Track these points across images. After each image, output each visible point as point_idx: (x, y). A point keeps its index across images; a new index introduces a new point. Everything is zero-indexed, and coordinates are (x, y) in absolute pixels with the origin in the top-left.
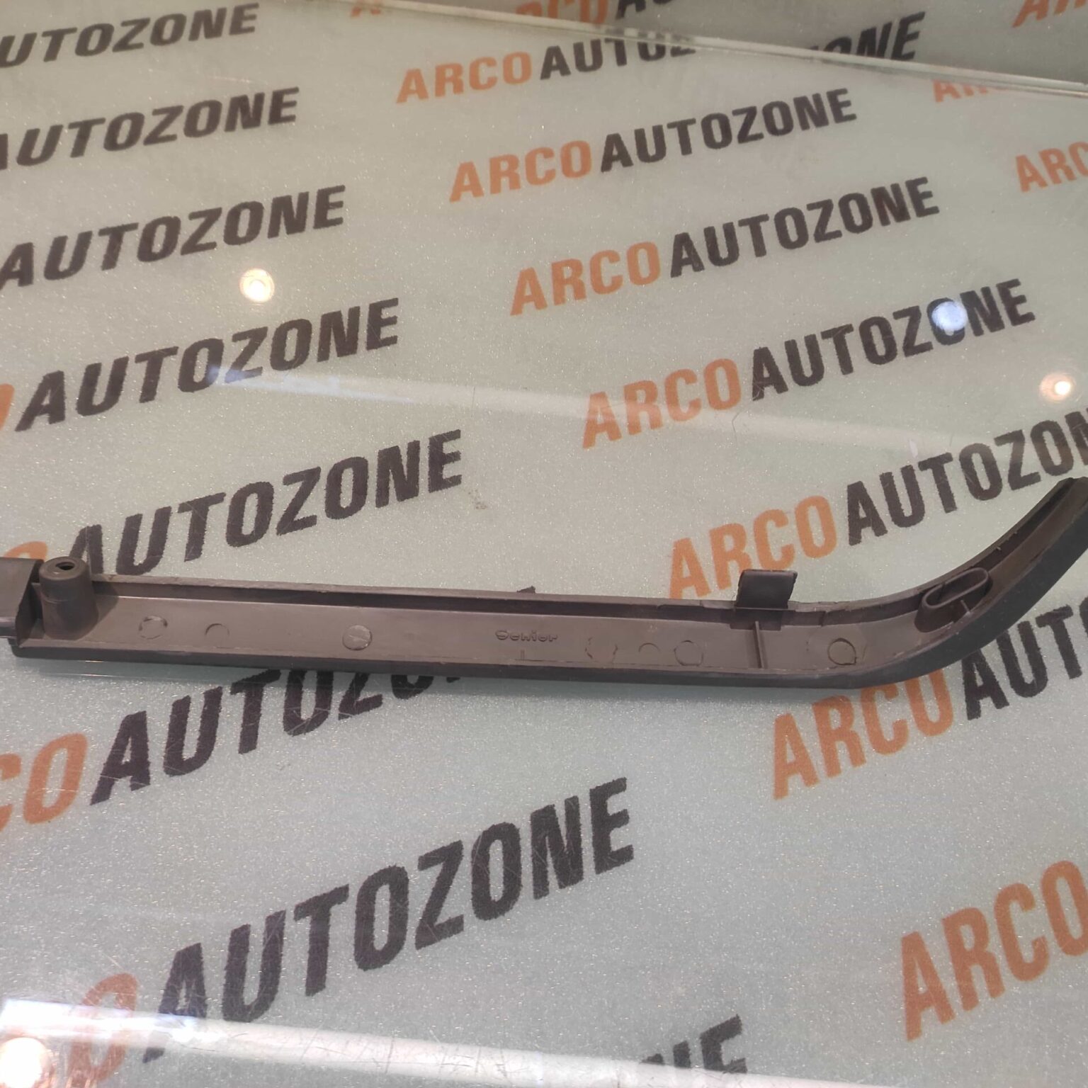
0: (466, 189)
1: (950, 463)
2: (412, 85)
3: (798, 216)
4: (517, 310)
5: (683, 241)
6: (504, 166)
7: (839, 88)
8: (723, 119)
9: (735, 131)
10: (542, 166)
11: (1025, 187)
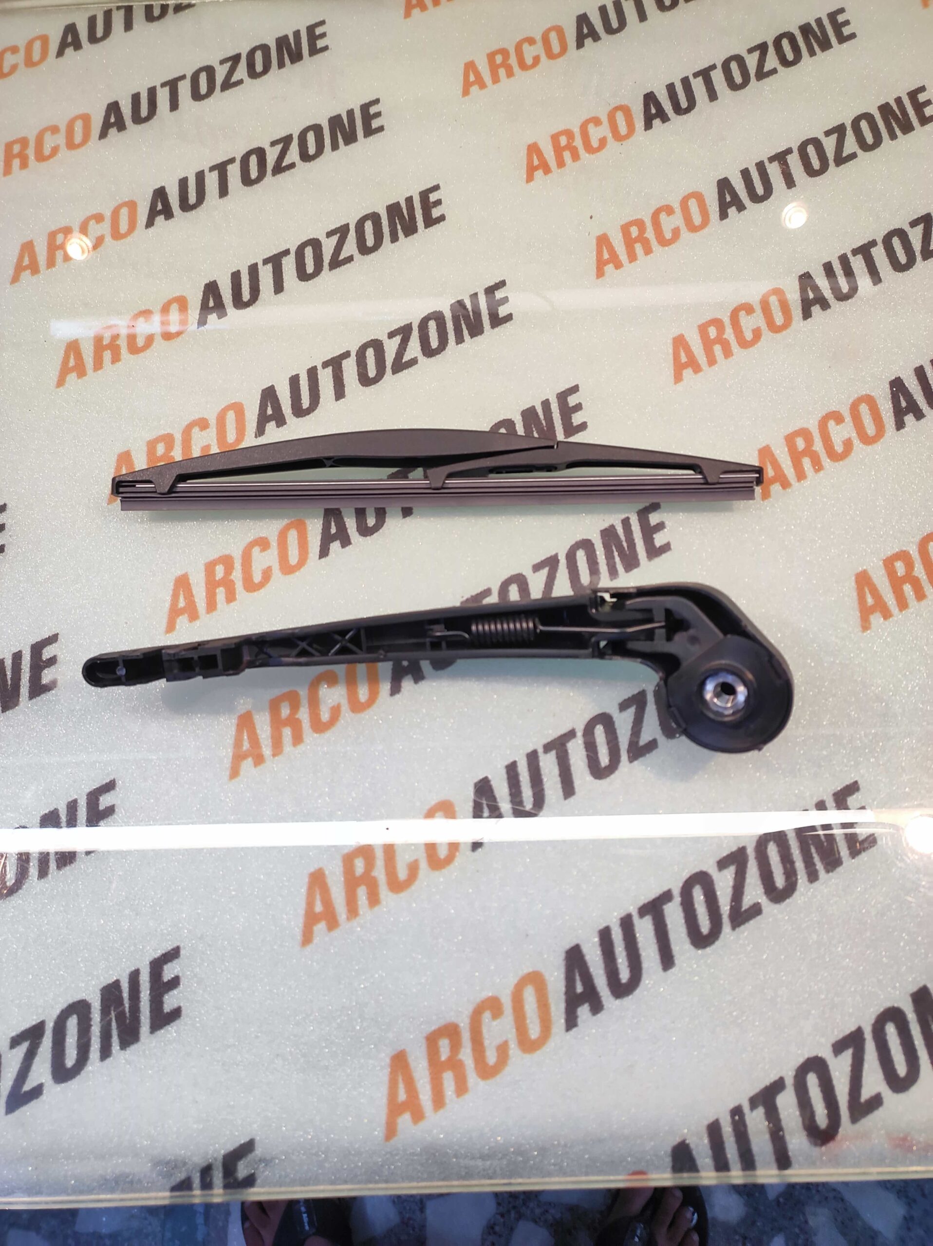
1: (348, 359)
3: (260, 153)
4: (15, 280)
5: (160, 194)
6: (16, 148)
7: (318, 20)
8: (210, 71)
9: (220, 78)
10: (49, 142)
11: (466, 92)
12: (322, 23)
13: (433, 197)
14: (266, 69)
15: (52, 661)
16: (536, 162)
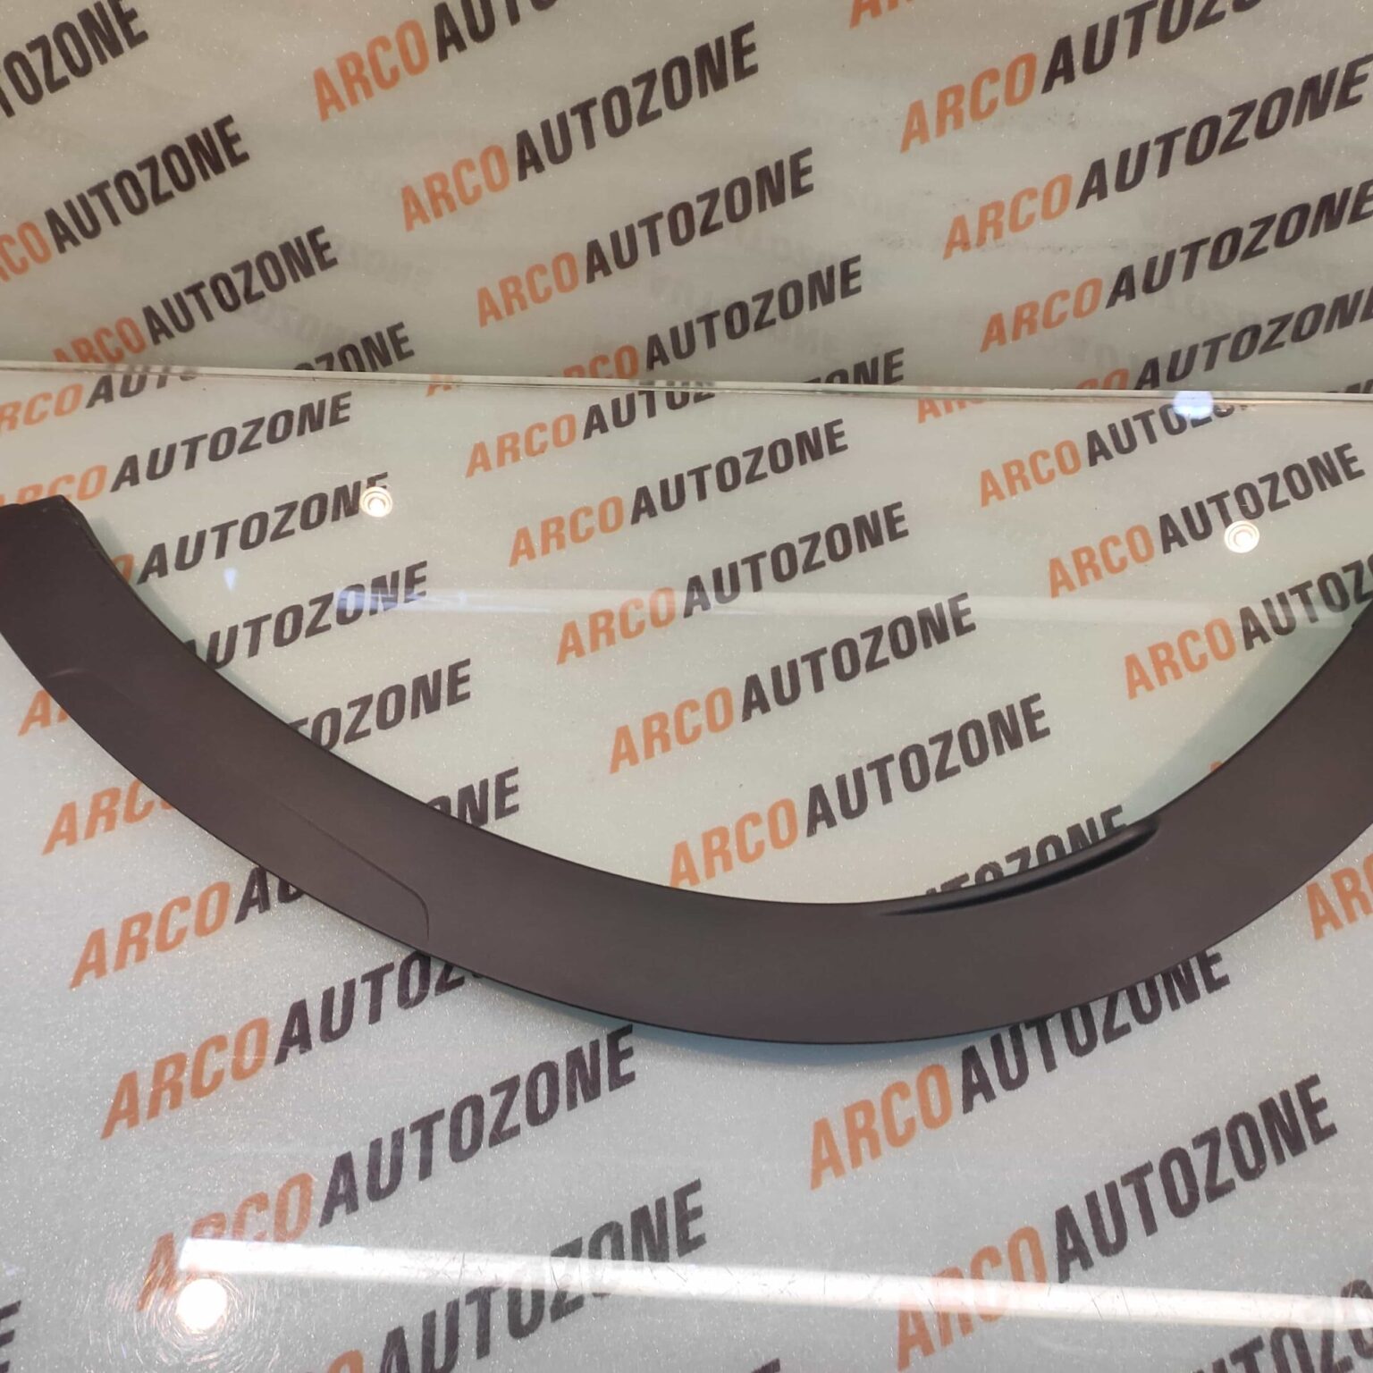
0: (523, 552)
1: (892, 762)
2: (479, 459)
4: (561, 660)
5: (695, 583)
6: (553, 528)
7: (835, 419)
8: (734, 462)
9: (744, 472)
10: (584, 523)
11: (985, 502)
12: (839, 422)
13: (962, 605)
14: (789, 464)
15: (629, 1053)
16: (1060, 578)
